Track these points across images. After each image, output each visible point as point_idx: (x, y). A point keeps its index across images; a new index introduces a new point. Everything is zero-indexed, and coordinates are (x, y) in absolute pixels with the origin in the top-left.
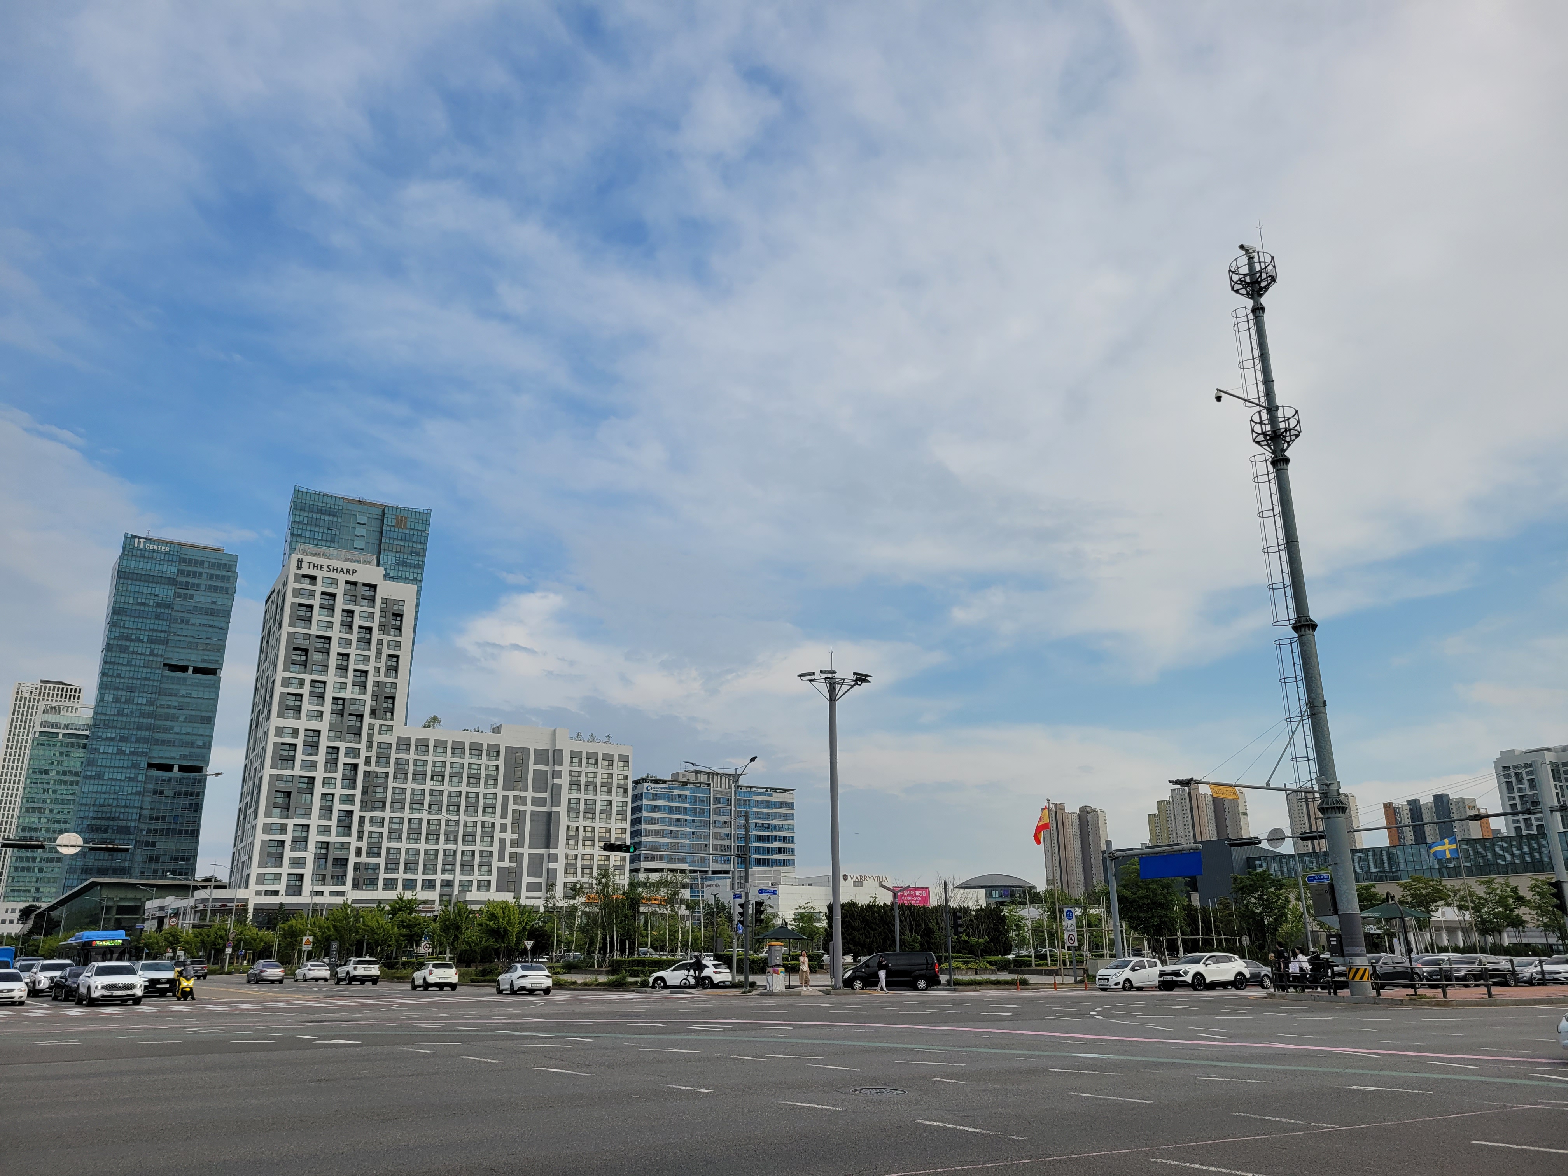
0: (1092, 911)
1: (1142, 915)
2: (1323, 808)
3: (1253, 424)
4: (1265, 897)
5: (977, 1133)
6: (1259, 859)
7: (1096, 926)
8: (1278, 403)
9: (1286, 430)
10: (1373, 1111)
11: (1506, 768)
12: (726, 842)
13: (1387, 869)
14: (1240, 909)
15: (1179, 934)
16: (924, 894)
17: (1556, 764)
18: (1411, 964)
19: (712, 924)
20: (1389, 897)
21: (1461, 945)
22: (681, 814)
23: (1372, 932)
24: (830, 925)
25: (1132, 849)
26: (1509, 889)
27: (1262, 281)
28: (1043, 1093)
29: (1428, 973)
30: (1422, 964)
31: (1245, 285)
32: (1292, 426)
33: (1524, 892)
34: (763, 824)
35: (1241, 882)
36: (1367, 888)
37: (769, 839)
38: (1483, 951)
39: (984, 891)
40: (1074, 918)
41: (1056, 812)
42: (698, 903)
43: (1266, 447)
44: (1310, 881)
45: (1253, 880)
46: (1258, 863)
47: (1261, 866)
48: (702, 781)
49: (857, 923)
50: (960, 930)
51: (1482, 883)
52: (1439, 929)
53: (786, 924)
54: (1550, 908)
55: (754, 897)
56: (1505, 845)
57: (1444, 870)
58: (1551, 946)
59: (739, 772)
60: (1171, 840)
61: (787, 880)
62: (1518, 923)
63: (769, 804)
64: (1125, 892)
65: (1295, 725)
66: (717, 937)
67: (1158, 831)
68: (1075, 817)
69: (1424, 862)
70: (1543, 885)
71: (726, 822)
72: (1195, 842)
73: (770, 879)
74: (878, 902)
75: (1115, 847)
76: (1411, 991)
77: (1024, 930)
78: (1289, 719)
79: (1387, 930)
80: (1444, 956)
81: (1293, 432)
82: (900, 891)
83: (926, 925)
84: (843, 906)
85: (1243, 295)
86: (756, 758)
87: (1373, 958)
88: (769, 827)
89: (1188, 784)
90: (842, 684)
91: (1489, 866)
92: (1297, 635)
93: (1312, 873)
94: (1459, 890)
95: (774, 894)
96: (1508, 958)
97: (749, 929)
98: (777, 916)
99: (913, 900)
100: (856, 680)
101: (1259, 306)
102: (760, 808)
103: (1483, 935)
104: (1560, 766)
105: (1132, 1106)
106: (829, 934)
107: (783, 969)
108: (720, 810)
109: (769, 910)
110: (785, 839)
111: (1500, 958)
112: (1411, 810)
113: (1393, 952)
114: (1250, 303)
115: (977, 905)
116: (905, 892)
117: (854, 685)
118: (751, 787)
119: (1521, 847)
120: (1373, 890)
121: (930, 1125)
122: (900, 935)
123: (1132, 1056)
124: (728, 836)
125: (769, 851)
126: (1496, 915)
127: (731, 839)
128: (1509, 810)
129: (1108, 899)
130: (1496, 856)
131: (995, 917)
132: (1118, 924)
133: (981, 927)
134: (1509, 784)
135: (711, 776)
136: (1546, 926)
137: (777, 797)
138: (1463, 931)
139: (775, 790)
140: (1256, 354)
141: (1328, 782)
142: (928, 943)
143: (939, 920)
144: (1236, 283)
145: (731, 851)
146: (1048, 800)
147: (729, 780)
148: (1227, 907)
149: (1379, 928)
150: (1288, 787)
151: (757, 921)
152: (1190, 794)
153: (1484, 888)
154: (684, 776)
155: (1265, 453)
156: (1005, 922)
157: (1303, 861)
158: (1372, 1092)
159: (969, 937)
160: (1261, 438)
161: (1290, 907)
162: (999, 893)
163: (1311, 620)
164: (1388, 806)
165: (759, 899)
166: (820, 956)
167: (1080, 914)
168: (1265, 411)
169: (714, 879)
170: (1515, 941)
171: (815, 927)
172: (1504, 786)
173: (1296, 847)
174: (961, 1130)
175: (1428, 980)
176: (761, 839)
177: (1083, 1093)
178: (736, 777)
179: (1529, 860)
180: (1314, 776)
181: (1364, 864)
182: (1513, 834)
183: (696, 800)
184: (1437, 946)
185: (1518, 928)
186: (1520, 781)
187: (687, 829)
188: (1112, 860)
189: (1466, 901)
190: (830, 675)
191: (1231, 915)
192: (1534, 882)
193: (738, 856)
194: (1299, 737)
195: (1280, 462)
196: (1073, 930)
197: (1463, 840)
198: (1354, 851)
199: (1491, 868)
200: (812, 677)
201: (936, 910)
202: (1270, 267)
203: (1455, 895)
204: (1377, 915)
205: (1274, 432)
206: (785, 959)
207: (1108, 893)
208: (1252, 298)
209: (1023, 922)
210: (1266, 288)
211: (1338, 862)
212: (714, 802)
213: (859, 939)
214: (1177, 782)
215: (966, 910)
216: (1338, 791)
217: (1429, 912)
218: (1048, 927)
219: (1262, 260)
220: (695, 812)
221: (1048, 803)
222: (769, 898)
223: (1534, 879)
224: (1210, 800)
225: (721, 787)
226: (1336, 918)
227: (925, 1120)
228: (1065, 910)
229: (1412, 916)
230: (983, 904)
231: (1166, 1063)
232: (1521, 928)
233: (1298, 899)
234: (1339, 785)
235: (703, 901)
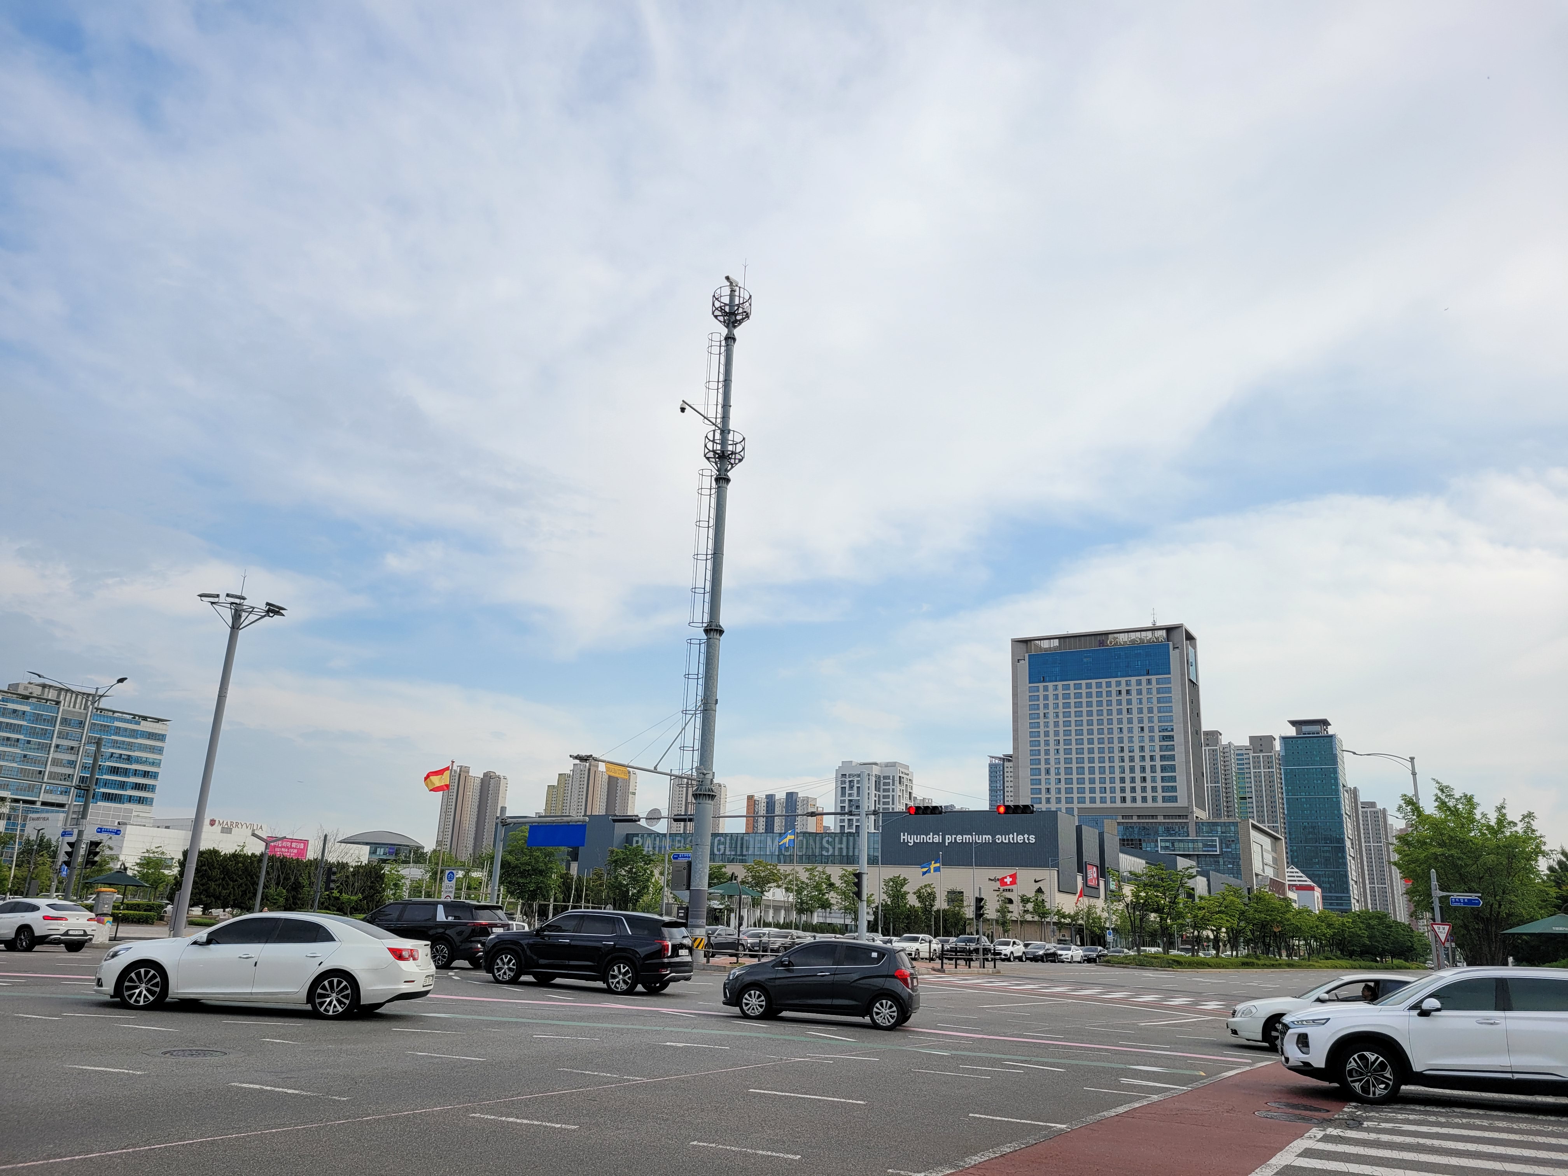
0: (475, 875)
1: (521, 881)
2: (696, 794)
3: (707, 440)
4: (634, 870)
5: (297, 1094)
6: (637, 835)
7: (475, 888)
8: (731, 427)
9: (733, 453)
10: (678, 1065)
11: (844, 775)
12: (68, 771)
13: (739, 853)
14: (610, 879)
15: (552, 900)
16: (302, 846)
17: (879, 777)
18: (739, 936)
19: (29, 863)
20: (733, 877)
21: (782, 921)
22: (13, 732)
23: (716, 907)
24: (182, 873)
25: (525, 817)
26: (824, 876)
27: (738, 314)
28: (378, 1053)
29: (751, 944)
30: (748, 937)
31: (725, 314)
32: (738, 451)
33: (836, 881)
34: (121, 755)
35: (617, 855)
36: (720, 867)
37: (126, 772)
38: (797, 928)
39: (368, 847)
40: (454, 881)
41: (460, 775)
42: (12, 838)
43: (714, 464)
44: (674, 858)
45: (626, 854)
46: (635, 839)
47: (637, 842)
48: (50, 697)
49: (216, 873)
50: (332, 885)
51: (807, 870)
52: (768, 907)
53: (126, 869)
54: (851, 895)
55: (90, 835)
56: (830, 840)
57: (782, 857)
58: (847, 925)
59: (100, 692)
60: (564, 811)
61: (139, 820)
62: (825, 905)
63: (134, 734)
64: (509, 858)
65: (688, 717)
66: (32, 879)
67: (553, 802)
68: (478, 781)
69: (768, 849)
70: (850, 875)
71: (72, 748)
72: (585, 815)
73: (118, 817)
74: (245, 852)
75: (508, 814)
76: (734, 959)
77: (402, 889)
78: (685, 712)
79: (728, 905)
80: (766, 930)
81: (738, 456)
82: (274, 841)
83: (296, 880)
84: (201, 854)
85: (721, 322)
86: (126, 679)
87: (710, 929)
88: (129, 759)
89: (586, 760)
90: (250, 613)
91: (816, 856)
92: (706, 638)
93: (677, 852)
94: (789, 875)
95: (116, 834)
96: (813, 934)
97: (76, 872)
98: (118, 859)
99: (288, 852)
100: (268, 611)
101: (732, 336)
102: (122, 736)
103: (800, 914)
104: (882, 779)
105: (465, 1064)
106: (178, 883)
107: (111, 919)
108: (67, 733)
109: (107, 852)
110: (146, 774)
111: (808, 934)
112: (767, 803)
113: (728, 925)
114: (724, 331)
115: (358, 862)
116: (279, 843)
117: (264, 616)
118: (114, 712)
119: (841, 842)
120: (723, 870)
121: (245, 1088)
122: (264, 888)
123: (478, 1015)
124: (72, 764)
125: (123, 785)
126: (812, 898)
127: (75, 768)
128: (839, 811)
129: (492, 863)
130: (822, 848)
131: (373, 874)
132: (496, 888)
133: (356, 884)
134: (843, 789)
135: (63, 693)
136: (846, 908)
137: (145, 726)
138: (785, 910)
139: (145, 718)
140: (722, 378)
141: (705, 772)
142: (294, 897)
143: (312, 874)
144: (717, 309)
145: (72, 782)
146: (453, 762)
147: (87, 701)
148: (600, 877)
149: (721, 904)
150: (673, 773)
151: (87, 863)
152: (589, 769)
153: (807, 874)
154: (26, 688)
155: (711, 469)
156: (383, 881)
157: (673, 841)
158: (682, 1048)
159: (341, 894)
160: (711, 455)
161: (653, 880)
162: (385, 850)
163: (720, 626)
164: (750, 798)
165: (96, 838)
166: (162, 907)
167: (461, 876)
168: (719, 431)
169: (42, 811)
170: (821, 920)
171: (163, 874)
172: (839, 789)
173: (669, 827)
174: (278, 1092)
175: (750, 950)
176: (115, 771)
177: (420, 1052)
178: (93, 698)
179: (844, 853)
180: (695, 765)
181: (722, 847)
182: (838, 831)
183: (37, 718)
184: (764, 921)
185: (825, 909)
186: (851, 788)
187: (18, 751)
188: (503, 825)
189: (793, 884)
190: (237, 601)
191: (602, 885)
192: (844, 872)
193: (78, 787)
194: (690, 728)
195: (722, 480)
196: (451, 892)
197: (801, 833)
198: (715, 835)
199: (817, 859)
200: (216, 600)
201: (311, 864)
202: (747, 304)
203: (786, 879)
204: (721, 891)
205: (723, 452)
206: (114, 907)
207: (493, 858)
208: (727, 327)
209: (403, 881)
210: (740, 322)
211: (699, 843)
212: (61, 723)
213: (214, 889)
214: (576, 758)
215: (343, 866)
216: (712, 780)
217: (762, 892)
218: (427, 887)
219: (742, 295)
220: (33, 732)
221: (452, 764)
222: (110, 838)
223: (844, 870)
224: (606, 777)
225: (74, 707)
226: (688, 892)
227: (240, 1082)
228: (447, 872)
229: (749, 894)
230: (365, 861)
231: (509, 1022)
232: (828, 910)
233: (662, 874)
234: (714, 775)
235: (21, 836)
